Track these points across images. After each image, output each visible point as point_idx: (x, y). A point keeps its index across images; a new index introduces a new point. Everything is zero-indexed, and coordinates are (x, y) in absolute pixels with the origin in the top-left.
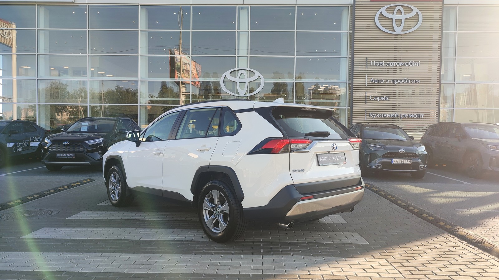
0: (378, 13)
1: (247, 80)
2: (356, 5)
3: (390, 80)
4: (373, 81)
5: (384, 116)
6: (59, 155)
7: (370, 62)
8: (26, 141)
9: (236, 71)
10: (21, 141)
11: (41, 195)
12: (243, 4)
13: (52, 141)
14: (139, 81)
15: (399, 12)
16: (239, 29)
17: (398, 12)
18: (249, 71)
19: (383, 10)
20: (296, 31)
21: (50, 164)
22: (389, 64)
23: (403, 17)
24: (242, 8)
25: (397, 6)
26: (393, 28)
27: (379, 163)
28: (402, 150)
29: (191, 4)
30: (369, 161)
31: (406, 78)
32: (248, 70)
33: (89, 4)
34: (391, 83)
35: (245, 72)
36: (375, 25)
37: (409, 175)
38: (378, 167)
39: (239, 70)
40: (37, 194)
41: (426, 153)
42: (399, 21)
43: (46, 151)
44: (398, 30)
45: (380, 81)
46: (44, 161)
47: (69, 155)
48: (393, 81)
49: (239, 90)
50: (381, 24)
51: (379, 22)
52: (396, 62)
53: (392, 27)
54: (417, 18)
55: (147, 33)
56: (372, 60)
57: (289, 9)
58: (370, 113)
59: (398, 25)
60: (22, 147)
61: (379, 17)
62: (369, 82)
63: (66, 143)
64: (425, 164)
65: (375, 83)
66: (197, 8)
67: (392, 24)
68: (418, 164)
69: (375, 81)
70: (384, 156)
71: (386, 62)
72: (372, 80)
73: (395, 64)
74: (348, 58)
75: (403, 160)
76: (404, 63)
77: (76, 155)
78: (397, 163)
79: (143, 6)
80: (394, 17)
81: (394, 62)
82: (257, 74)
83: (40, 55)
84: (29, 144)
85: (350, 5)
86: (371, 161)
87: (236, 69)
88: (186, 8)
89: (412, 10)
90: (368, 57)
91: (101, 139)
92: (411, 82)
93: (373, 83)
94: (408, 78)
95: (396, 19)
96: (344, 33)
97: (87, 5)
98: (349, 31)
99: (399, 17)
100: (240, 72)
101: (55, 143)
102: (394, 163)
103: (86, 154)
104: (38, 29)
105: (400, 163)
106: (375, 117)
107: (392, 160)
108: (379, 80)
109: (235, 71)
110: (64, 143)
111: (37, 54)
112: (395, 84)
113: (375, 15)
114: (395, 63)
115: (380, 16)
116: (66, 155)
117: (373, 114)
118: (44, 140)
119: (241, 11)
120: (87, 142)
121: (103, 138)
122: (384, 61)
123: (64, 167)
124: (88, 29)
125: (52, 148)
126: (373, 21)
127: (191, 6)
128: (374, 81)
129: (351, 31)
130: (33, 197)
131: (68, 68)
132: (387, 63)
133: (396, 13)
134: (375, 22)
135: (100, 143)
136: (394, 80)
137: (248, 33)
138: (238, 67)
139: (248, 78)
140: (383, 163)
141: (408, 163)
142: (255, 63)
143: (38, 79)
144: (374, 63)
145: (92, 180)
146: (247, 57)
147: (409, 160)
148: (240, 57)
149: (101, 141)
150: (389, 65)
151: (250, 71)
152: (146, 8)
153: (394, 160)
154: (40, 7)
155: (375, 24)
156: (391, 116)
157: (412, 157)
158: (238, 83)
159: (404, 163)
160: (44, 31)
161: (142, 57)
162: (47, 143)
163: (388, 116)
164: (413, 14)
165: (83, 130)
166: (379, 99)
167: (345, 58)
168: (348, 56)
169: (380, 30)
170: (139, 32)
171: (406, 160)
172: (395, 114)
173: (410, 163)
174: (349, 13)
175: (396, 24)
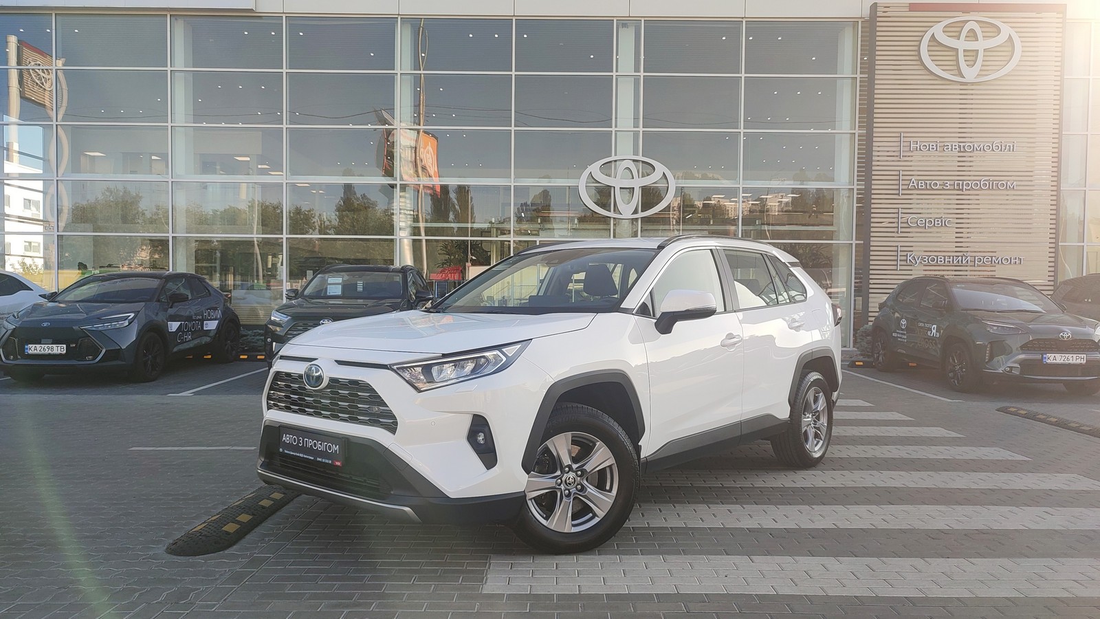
0: (928, 36)
1: (638, 183)
2: (878, 19)
3: (952, 183)
4: (915, 184)
5: (939, 260)
7: (908, 144)
8: (198, 318)
9: (613, 164)
10: (190, 319)
12: (629, 17)
13: (296, 318)
14: (399, 186)
15: (973, 35)
17: (969, 35)
18: (640, 163)
19: (937, 30)
20: (743, 75)
22: (950, 147)
23: (981, 45)
24: (625, 26)
25: (966, 22)
26: (959, 69)
27: (1015, 362)
28: (1067, 333)
29: (514, 16)
30: (987, 358)
31: (986, 178)
33: (287, 15)
34: (954, 189)
35: (631, 165)
36: (919, 63)
37: (1062, 387)
38: (1010, 372)
42: (972, 55)
45: (930, 185)
48: (958, 185)
49: (621, 206)
50: (932, 60)
51: (929, 55)
52: (966, 142)
54: (1010, 49)
56: (912, 140)
57: (730, 27)
58: (909, 254)
59: (968, 63)
60: (191, 331)
61: (928, 46)
62: (906, 187)
65: (918, 189)
66: (526, 24)
67: (957, 60)
69: (920, 185)
70: (1025, 348)
71: (942, 144)
72: (913, 183)
73: (964, 147)
74: (857, 136)
75: (1067, 355)
76: (982, 146)
78: (1054, 361)
79: (406, 20)
80: (961, 45)
81: (960, 142)
82: (660, 168)
83: (177, 128)
84: (202, 325)
85: (861, 18)
86: (991, 358)
87: (613, 158)
88: (502, 24)
89: (999, 31)
90: (904, 132)
92: (998, 186)
93: (915, 189)
94: (991, 178)
95: (965, 51)
96: (844, 81)
97: (284, 16)
98: (858, 76)
99: (972, 45)
100: (622, 165)
101: (301, 323)
102: (1049, 361)
104: (172, 69)
105: (1062, 361)
106: (918, 262)
107: (1045, 356)
108: (928, 182)
109: (610, 162)
110: (322, 322)
111: (169, 124)
112: (962, 190)
113: (920, 41)
114: (962, 144)
115: (931, 44)
117: (914, 256)
119: (623, 33)
122: (938, 140)
124: (284, 70)
125: (295, 332)
126: (916, 53)
127: (514, 19)
128: (918, 185)
129: (867, 76)
132: (945, 146)
133: (966, 37)
134: (919, 55)
136: (961, 182)
137: (638, 81)
138: (616, 154)
139: (639, 178)
140: (1023, 363)
141: (1079, 361)
142: (653, 145)
143: (173, 180)
144: (918, 146)
146: (632, 133)
147: (1080, 355)
148: (619, 133)
150: (950, 150)
151: (643, 162)
152: (411, 24)
153: (1049, 355)
154: (176, 19)
155: (920, 59)
156: (953, 261)
157: (1085, 348)
158: (617, 190)
159: (1071, 362)
160: (183, 74)
161: (401, 131)
163: (946, 260)
164: (1001, 39)
165: (331, 294)
166: (927, 224)
167: (849, 135)
168: (857, 132)
169: (932, 73)
170: (399, 75)
171: (1075, 356)
172: (962, 257)
173: (1082, 362)
174: (860, 36)
175: (965, 61)
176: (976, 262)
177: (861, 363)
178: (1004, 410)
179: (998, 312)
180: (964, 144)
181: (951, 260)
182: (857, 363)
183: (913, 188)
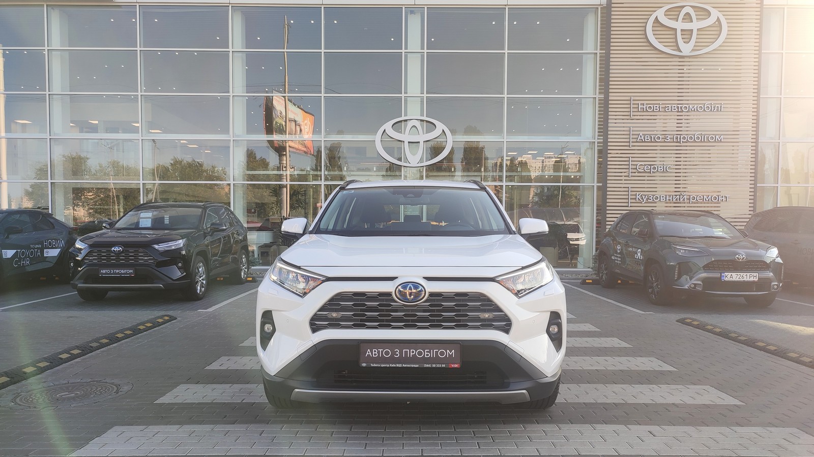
0: (652, 19)
1: (422, 137)
2: (613, 5)
3: (672, 136)
4: (642, 138)
5: (662, 198)
6: (104, 272)
7: (636, 105)
8: (37, 246)
9: (403, 123)
10: (28, 248)
11: (86, 350)
12: (415, 5)
13: (91, 246)
14: (232, 141)
15: (688, 17)
16: (406, 48)
17: (685, 17)
18: (425, 123)
19: (660, 14)
20: (506, 51)
21: (88, 288)
22: (670, 108)
23: (695, 25)
24: (412, 12)
25: (683, 7)
26: (677, 45)
27: (697, 280)
28: (742, 255)
29: (322, 4)
30: (676, 276)
31: (700, 133)
32: (422, 121)
33: (140, 4)
34: (674, 142)
35: (418, 124)
36: (645, 40)
38: (694, 288)
39: (406, 121)
40: (77, 347)
41: (779, 260)
42: (687, 34)
43: (79, 264)
44: (686, 49)
45: (655, 138)
46: (77, 283)
47: (122, 271)
48: (677, 138)
49: (409, 156)
50: (656, 38)
51: (654, 34)
52: (683, 104)
53: (675, 44)
54: (719, 29)
55: (244, 54)
56: (640, 102)
57: (496, 12)
58: (638, 193)
59: (685, 40)
60: (29, 257)
61: (653, 27)
62: (635, 140)
63: (116, 249)
64: (779, 281)
65: (645, 142)
66: (332, 11)
67: (676, 38)
68: (769, 281)
69: (646, 138)
70: (707, 268)
71: (664, 106)
73: (681, 108)
74: (597, 100)
75: (742, 274)
76: (695, 107)
77: (136, 271)
78: (731, 279)
79: (236, 7)
80: (679, 25)
81: (678, 104)
82: (440, 127)
83: (54, 96)
84: (42, 253)
85: (600, 5)
86: (680, 276)
87: (403, 118)
88: (313, 11)
89: (709, 14)
90: (633, 96)
91: (181, 240)
92: (708, 140)
93: (643, 142)
94: (704, 132)
95: (682, 30)
96: (589, 56)
97: (138, 5)
98: (598, 51)
99: (687, 26)
100: (410, 124)
101: (96, 250)
102: (726, 279)
103: (155, 268)
104: (49, 48)
105: (737, 279)
106: (645, 200)
107: (723, 275)
108: (653, 136)
109: (401, 121)
110: (113, 249)
111: (47, 93)
112: (680, 142)
113: (647, 23)
114: (679, 106)
115: (655, 25)
116: (117, 271)
117: (641, 195)
118: (74, 244)
119: (410, 17)
120: (156, 247)
121: (184, 240)
122: (661, 102)
123: (110, 294)
124: (138, 49)
125: (91, 258)
126: (643, 32)
127: (323, 7)
128: (644, 138)
129: (604, 52)
130: (70, 354)
131: (97, 122)
132: (666, 107)
133: (683, 19)
134: (646, 34)
135: (180, 249)
136: (679, 136)
137: (423, 57)
138: (406, 115)
139: (424, 134)
140: (705, 280)
141: (752, 279)
142: (435, 108)
143: (51, 137)
144: (645, 107)
145: (172, 318)
146: (420, 98)
147: (753, 274)
148: (408, 99)
149: (182, 245)
150: (670, 110)
151: (427, 121)
152: (242, 12)
153: (727, 274)
154: (52, 8)
155: (647, 38)
157: (758, 268)
158: (406, 144)
159: (745, 279)
160: (59, 53)
161: (235, 98)
162: (80, 250)
163: (667, 198)
164: (711, 21)
165: (143, 226)
166: (652, 170)
167: (592, 99)
168: (597, 96)
169: (656, 49)
170: (231, 53)
171: (748, 274)
172: (680, 195)
173: (755, 279)
174: (599, 19)
175: (682, 38)
176: (691, 200)
177: (591, 281)
178: (682, 321)
179: (689, 238)
180: (681, 105)
181: (671, 198)
182: (587, 281)
183: (641, 141)
